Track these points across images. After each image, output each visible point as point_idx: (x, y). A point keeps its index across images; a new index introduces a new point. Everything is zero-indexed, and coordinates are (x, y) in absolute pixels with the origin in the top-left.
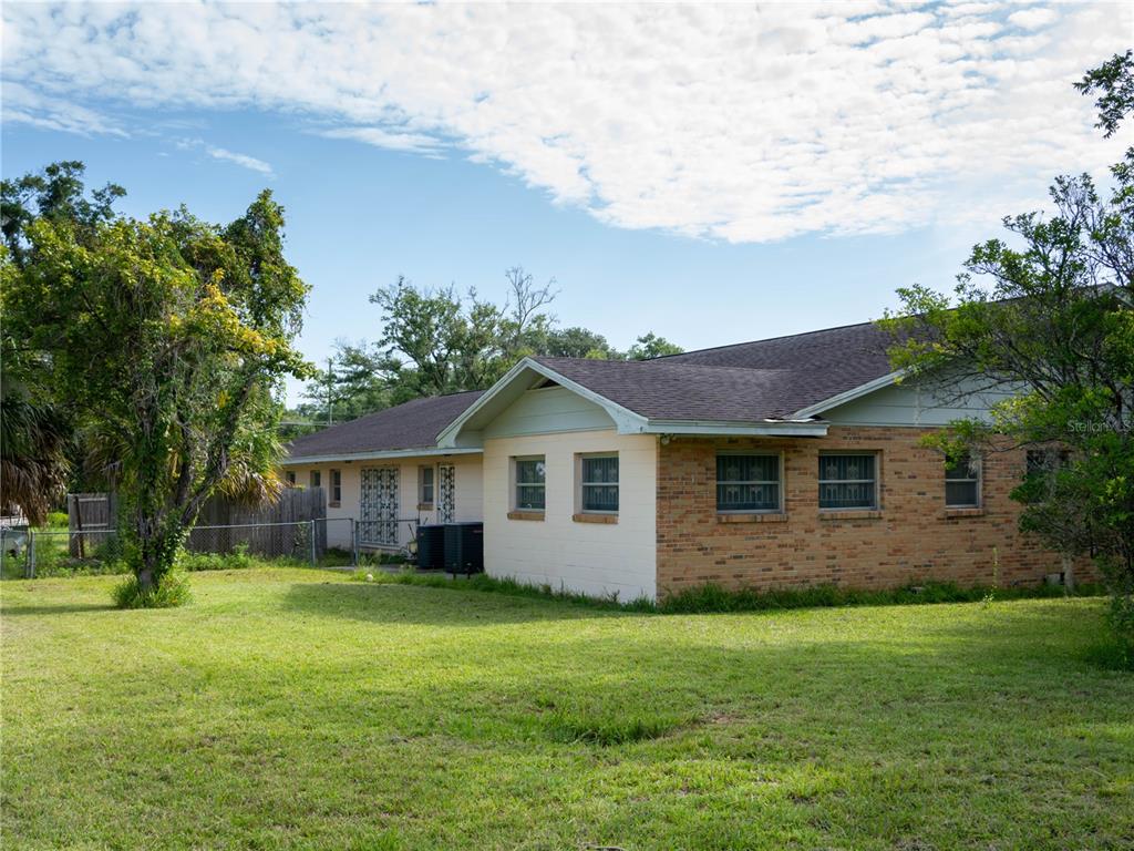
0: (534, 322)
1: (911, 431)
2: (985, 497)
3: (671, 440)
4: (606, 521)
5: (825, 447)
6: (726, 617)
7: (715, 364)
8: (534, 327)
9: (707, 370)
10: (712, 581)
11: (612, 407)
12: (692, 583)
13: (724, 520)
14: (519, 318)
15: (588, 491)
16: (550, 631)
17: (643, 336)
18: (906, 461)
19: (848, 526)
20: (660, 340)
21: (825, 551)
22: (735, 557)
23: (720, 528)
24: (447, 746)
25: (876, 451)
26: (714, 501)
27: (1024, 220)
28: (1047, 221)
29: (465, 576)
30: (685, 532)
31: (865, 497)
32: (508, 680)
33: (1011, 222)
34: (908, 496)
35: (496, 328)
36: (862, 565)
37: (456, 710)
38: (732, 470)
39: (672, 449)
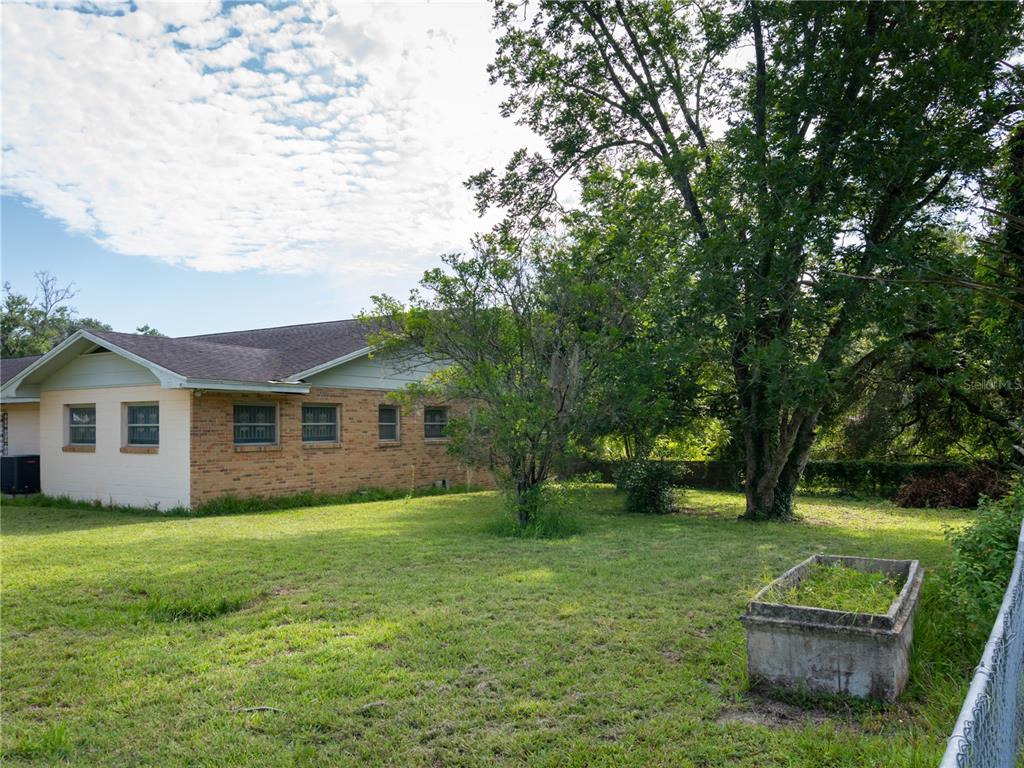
0: (58, 311)
1: (358, 392)
2: (401, 434)
3: (202, 394)
4: (148, 452)
5: (307, 401)
6: (243, 517)
7: (227, 344)
8: (58, 316)
9: (220, 346)
10: (231, 492)
11: (156, 369)
12: (216, 495)
13: (239, 450)
14: (46, 308)
15: (132, 430)
16: (115, 534)
17: (141, 327)
18: (355, 411)
19: (320, 453)
20: (154, 330)
21: (307, 471)
22: (248, 476)
23: (237, 456)
24: (68, 636)
25: (337, 404)
26: (232, 437)
27: (454, 258)
28: (467, 260)
29: (23, 496)
30: (212, 459)
31: (330, 434)
32: (99, 576)
33: (447, 258)
34: (357, 434)
35: (26, 314)
36: (329, 479)
37: (61, 604)
38: (245, 415)
39: (202, 400)
